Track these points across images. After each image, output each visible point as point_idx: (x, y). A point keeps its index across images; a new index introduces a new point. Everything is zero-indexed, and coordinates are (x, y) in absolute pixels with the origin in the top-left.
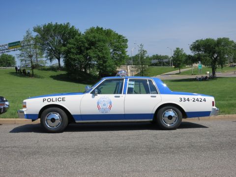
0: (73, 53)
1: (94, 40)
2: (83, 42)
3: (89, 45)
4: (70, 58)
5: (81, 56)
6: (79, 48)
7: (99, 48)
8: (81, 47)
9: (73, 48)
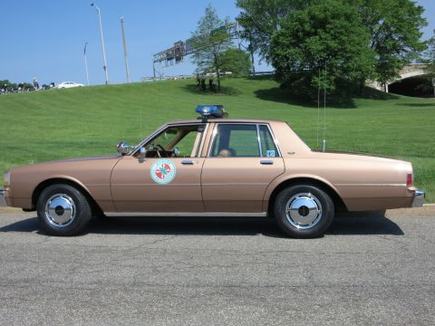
0: (283, 46)
1: (322, 16)
2: (302, 22)
3: (313, 26)
4: (278, 55)
5: (297, 50)
6: (295, 35)
7: (332, 32)
8: (298, 31)
9: (282, 34)
